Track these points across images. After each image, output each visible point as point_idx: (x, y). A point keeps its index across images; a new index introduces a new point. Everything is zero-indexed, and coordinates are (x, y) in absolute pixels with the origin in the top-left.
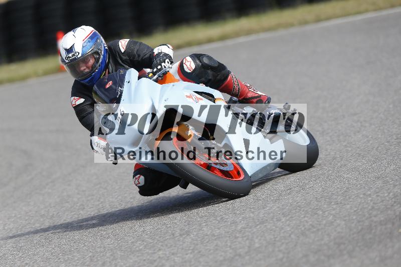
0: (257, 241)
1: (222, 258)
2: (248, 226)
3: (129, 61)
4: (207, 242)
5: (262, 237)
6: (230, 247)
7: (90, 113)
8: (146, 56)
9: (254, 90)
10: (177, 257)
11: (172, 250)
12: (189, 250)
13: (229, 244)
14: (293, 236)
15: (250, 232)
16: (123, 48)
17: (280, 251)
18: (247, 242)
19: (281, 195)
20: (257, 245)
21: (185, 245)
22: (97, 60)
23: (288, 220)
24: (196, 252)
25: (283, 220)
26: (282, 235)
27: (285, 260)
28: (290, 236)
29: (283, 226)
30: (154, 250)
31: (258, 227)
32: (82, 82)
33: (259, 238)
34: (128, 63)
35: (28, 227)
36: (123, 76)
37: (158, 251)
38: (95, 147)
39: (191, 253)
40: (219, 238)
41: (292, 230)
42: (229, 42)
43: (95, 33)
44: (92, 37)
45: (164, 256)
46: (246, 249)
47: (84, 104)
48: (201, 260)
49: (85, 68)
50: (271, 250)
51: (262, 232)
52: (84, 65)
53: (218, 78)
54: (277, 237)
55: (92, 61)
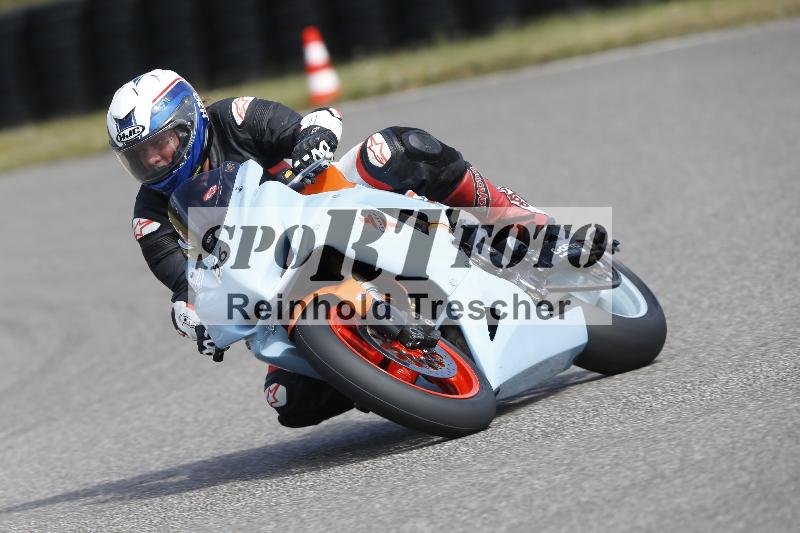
0: (697, 447)
1: (626, 483)
2: (680, 417)
3: (252, 143)
4: (599, 450)
5: (707, 439)
6: (644, 459)
7: (172, 252)
8: (288, 133)
9: (522, 203)
10: (539, 479)
11: (528, 465)
12: (563, 465)
13: (642, 454)
14: (769, 439)
15: (683, 430)
16: (241, 116)
17: (743, 468)
18: (679, 450)
19: (746, 356)
20: (698, 457)
21: (553, 455)
22: (184, 142)
23: (761, 407)
24: (576, 468)
25: (751, 406)
26: (747, 436)
27: (753, 486)
28: (764, 437)
29: (750, 420)
30: (492, 465)
31: (701, 420)
32: (153, 187)
33: (703, 442)
34: (250, 147)
35: (243, 417)
36: (232, 177)
37: (500, 467)
38: (179, 324)
39: (566, 471)
40: (622, 441)
41: (769, 427)
42: (647, 51)
43: (180, 84)
44: (176, 92)
45: (511, 476)
46: (676, 465)
47: (159, 234)
48: (585, 485)
49: (158, 158)
50: (725, 466)
51: (709, 429)
52: (156, 151)
53: (442, 177)
54: (737, 442)
55: (172, 145)
